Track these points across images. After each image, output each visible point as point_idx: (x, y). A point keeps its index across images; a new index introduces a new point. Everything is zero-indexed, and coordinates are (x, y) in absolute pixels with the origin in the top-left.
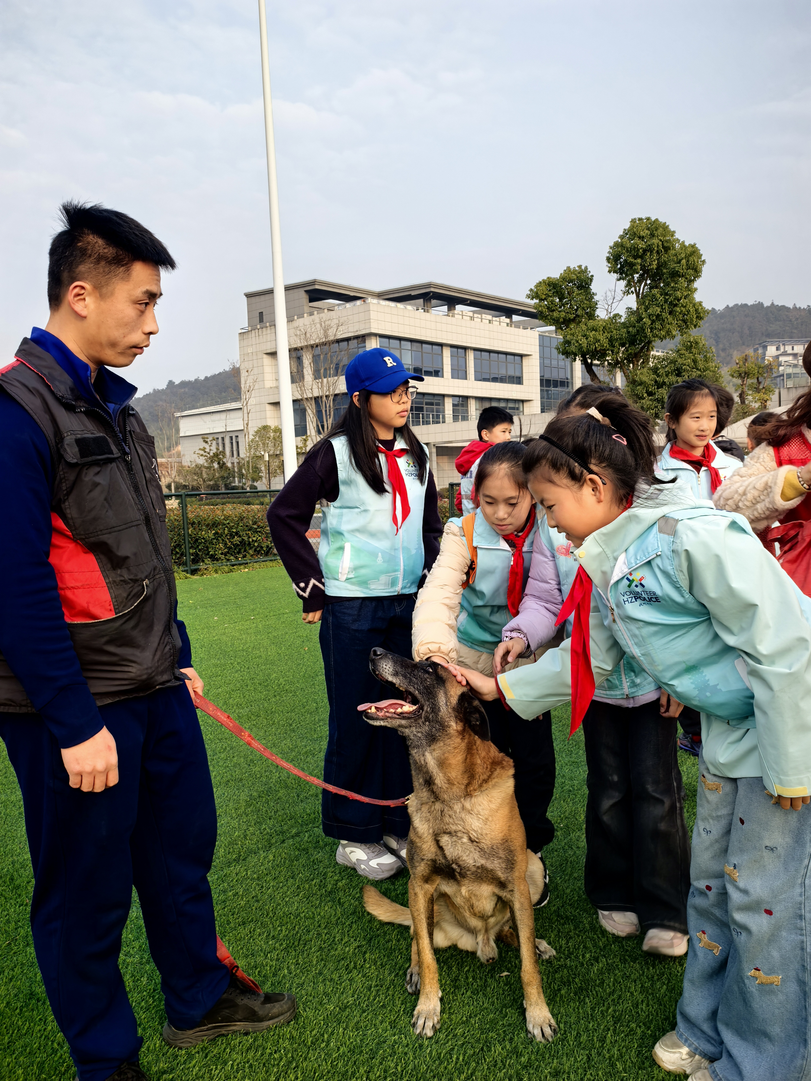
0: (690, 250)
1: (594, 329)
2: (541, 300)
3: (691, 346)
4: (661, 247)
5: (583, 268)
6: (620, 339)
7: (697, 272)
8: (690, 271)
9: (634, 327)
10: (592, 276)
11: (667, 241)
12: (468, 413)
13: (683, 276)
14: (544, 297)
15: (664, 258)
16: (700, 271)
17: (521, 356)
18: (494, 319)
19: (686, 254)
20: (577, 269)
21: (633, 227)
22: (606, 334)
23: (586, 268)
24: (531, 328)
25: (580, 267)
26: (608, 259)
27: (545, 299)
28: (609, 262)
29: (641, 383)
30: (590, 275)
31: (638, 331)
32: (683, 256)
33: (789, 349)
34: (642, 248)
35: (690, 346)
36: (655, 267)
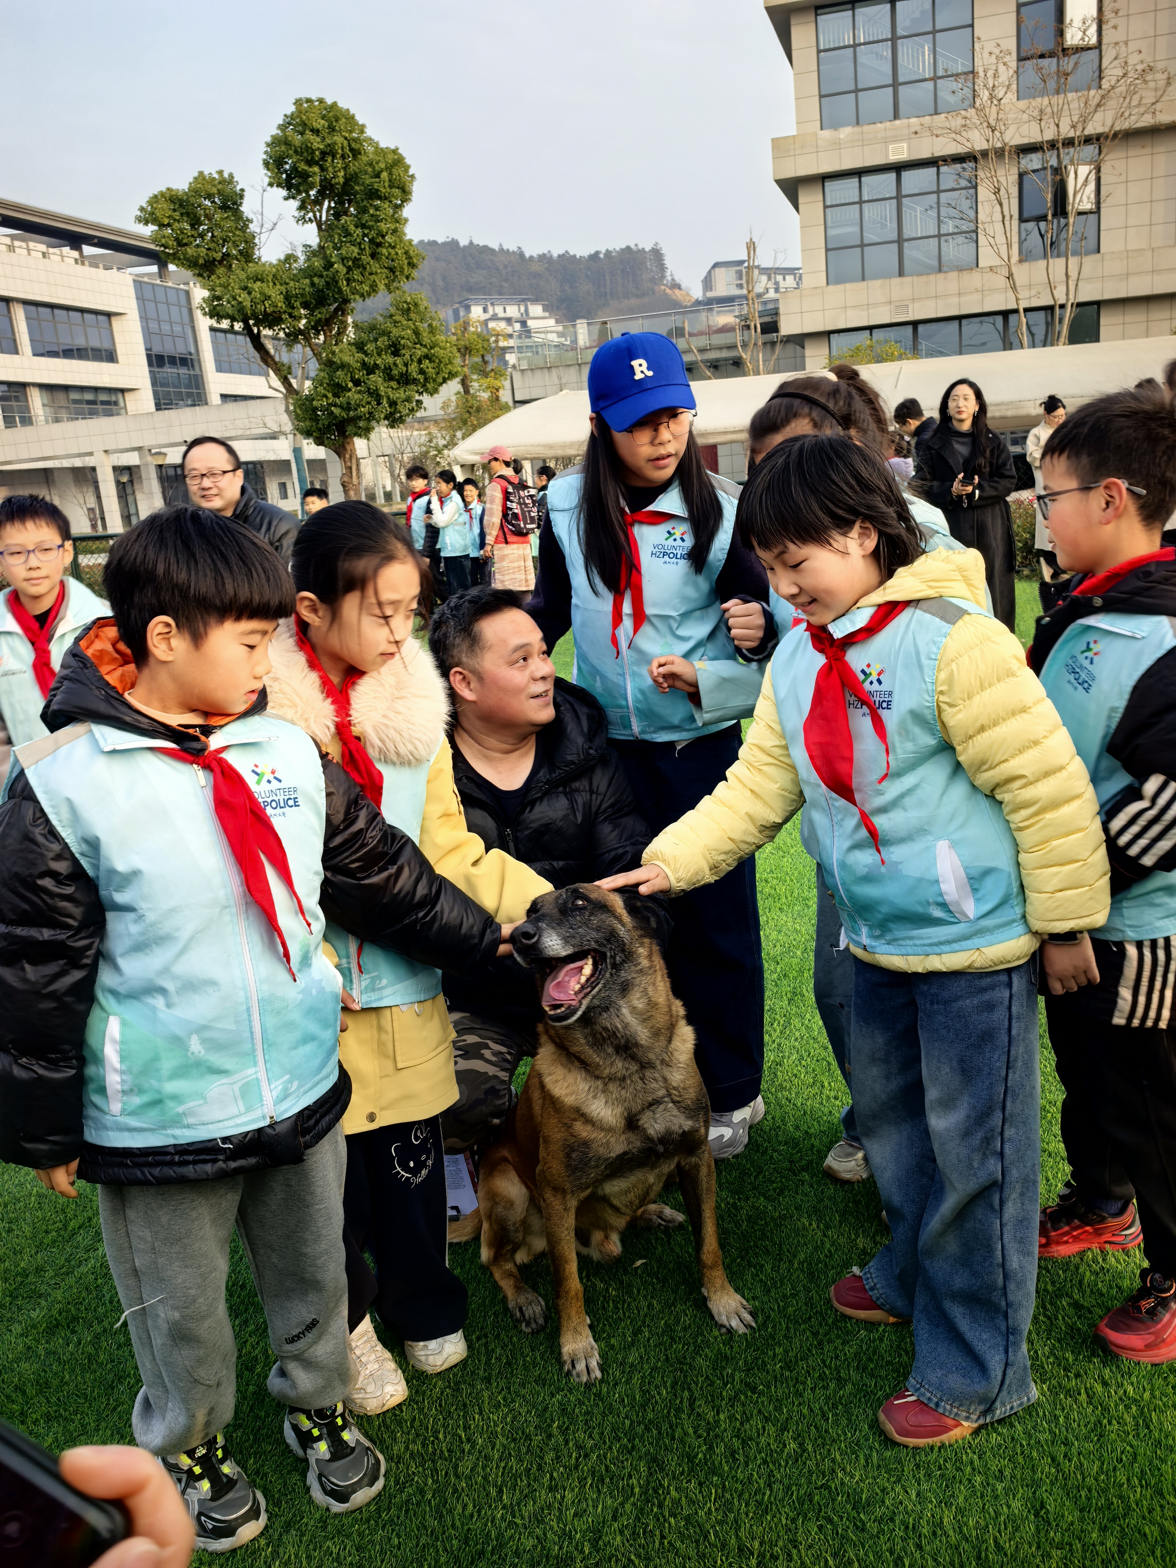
0: (390, 158)
1: (257, 278)
2: (162, 226)
3: (409, 309)
4: (347, 150)
5: (226, 175)
6: (302, 295)
7: (405, 194)
8: (396, 191)
9: (321, 276)
10: (242, 190)
11: (355, 140)
12: (29, 412)
13: (386, 198)
14: (166, 221)
15: (354, 167)
16: (410, 193)
17: (109, 315)
18: (51, 250)
19: (387, 163)
20: (216, 176)
21: (300, 112)
22: (278, 287)
23: (231, 176)
24: (119, 269)
25: (220, 172)
26: (266, 164)
27: (169, 225)
28: (268, 169)
29: (343, 366)
30: (238, 188)
31: (327, 283)
32: (382, 165)
33: (499, 310)
34: (318, 149)
35: (407, 310)
36: (342, 180)
